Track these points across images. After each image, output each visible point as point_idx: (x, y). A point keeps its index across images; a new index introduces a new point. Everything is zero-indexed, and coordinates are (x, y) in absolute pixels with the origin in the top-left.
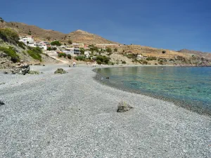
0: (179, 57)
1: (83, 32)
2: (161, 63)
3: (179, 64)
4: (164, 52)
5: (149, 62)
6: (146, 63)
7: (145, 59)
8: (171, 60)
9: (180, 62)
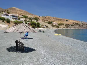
0: (76, 23)
1: (17, 9)
2: (67, 27)
3: (77, 28)
4: (67, 21)
5: (60, 26)
6: (59, 27)
7: (57, 25)
8: (72, 25)
9: (77, 26)
